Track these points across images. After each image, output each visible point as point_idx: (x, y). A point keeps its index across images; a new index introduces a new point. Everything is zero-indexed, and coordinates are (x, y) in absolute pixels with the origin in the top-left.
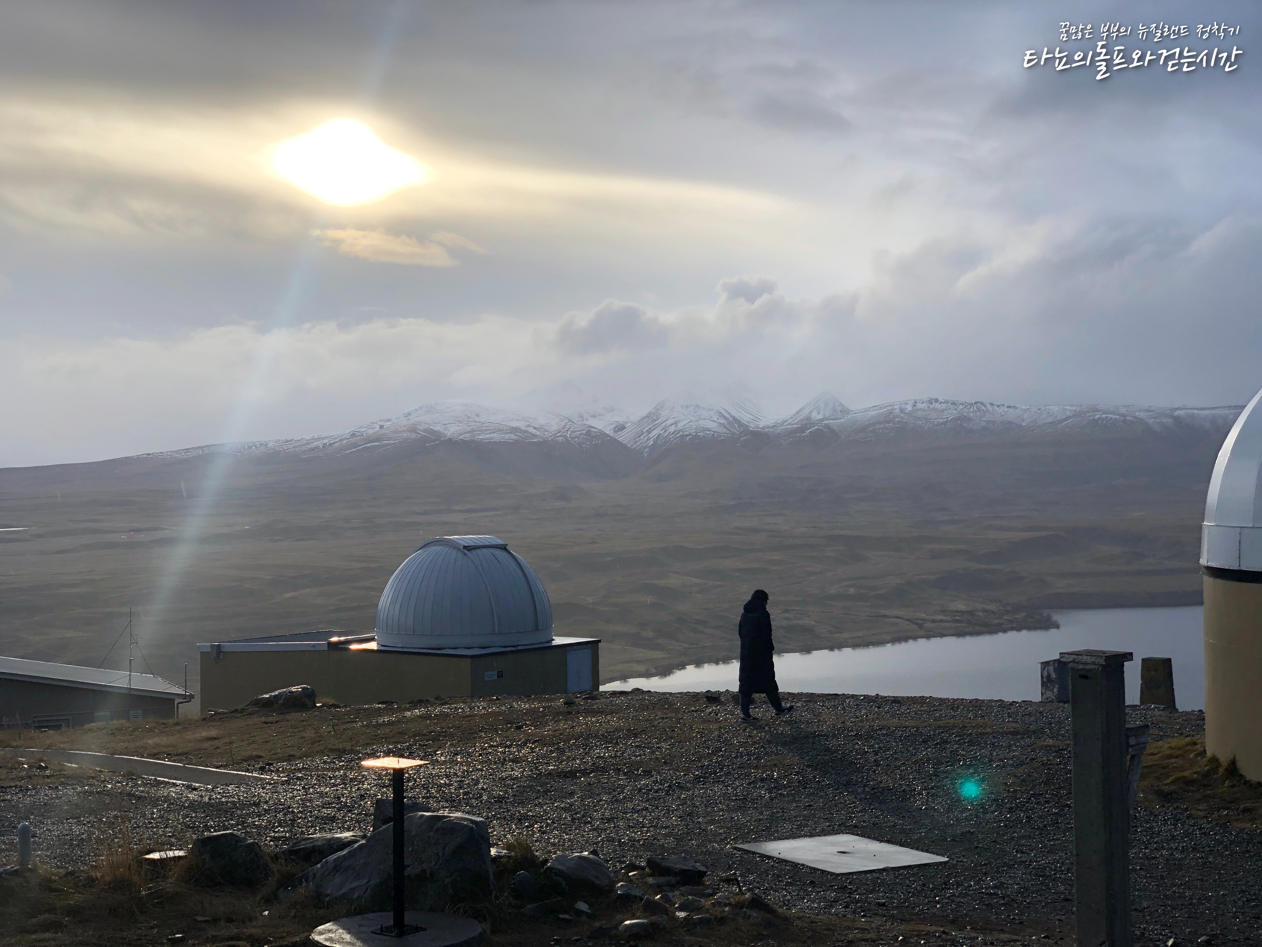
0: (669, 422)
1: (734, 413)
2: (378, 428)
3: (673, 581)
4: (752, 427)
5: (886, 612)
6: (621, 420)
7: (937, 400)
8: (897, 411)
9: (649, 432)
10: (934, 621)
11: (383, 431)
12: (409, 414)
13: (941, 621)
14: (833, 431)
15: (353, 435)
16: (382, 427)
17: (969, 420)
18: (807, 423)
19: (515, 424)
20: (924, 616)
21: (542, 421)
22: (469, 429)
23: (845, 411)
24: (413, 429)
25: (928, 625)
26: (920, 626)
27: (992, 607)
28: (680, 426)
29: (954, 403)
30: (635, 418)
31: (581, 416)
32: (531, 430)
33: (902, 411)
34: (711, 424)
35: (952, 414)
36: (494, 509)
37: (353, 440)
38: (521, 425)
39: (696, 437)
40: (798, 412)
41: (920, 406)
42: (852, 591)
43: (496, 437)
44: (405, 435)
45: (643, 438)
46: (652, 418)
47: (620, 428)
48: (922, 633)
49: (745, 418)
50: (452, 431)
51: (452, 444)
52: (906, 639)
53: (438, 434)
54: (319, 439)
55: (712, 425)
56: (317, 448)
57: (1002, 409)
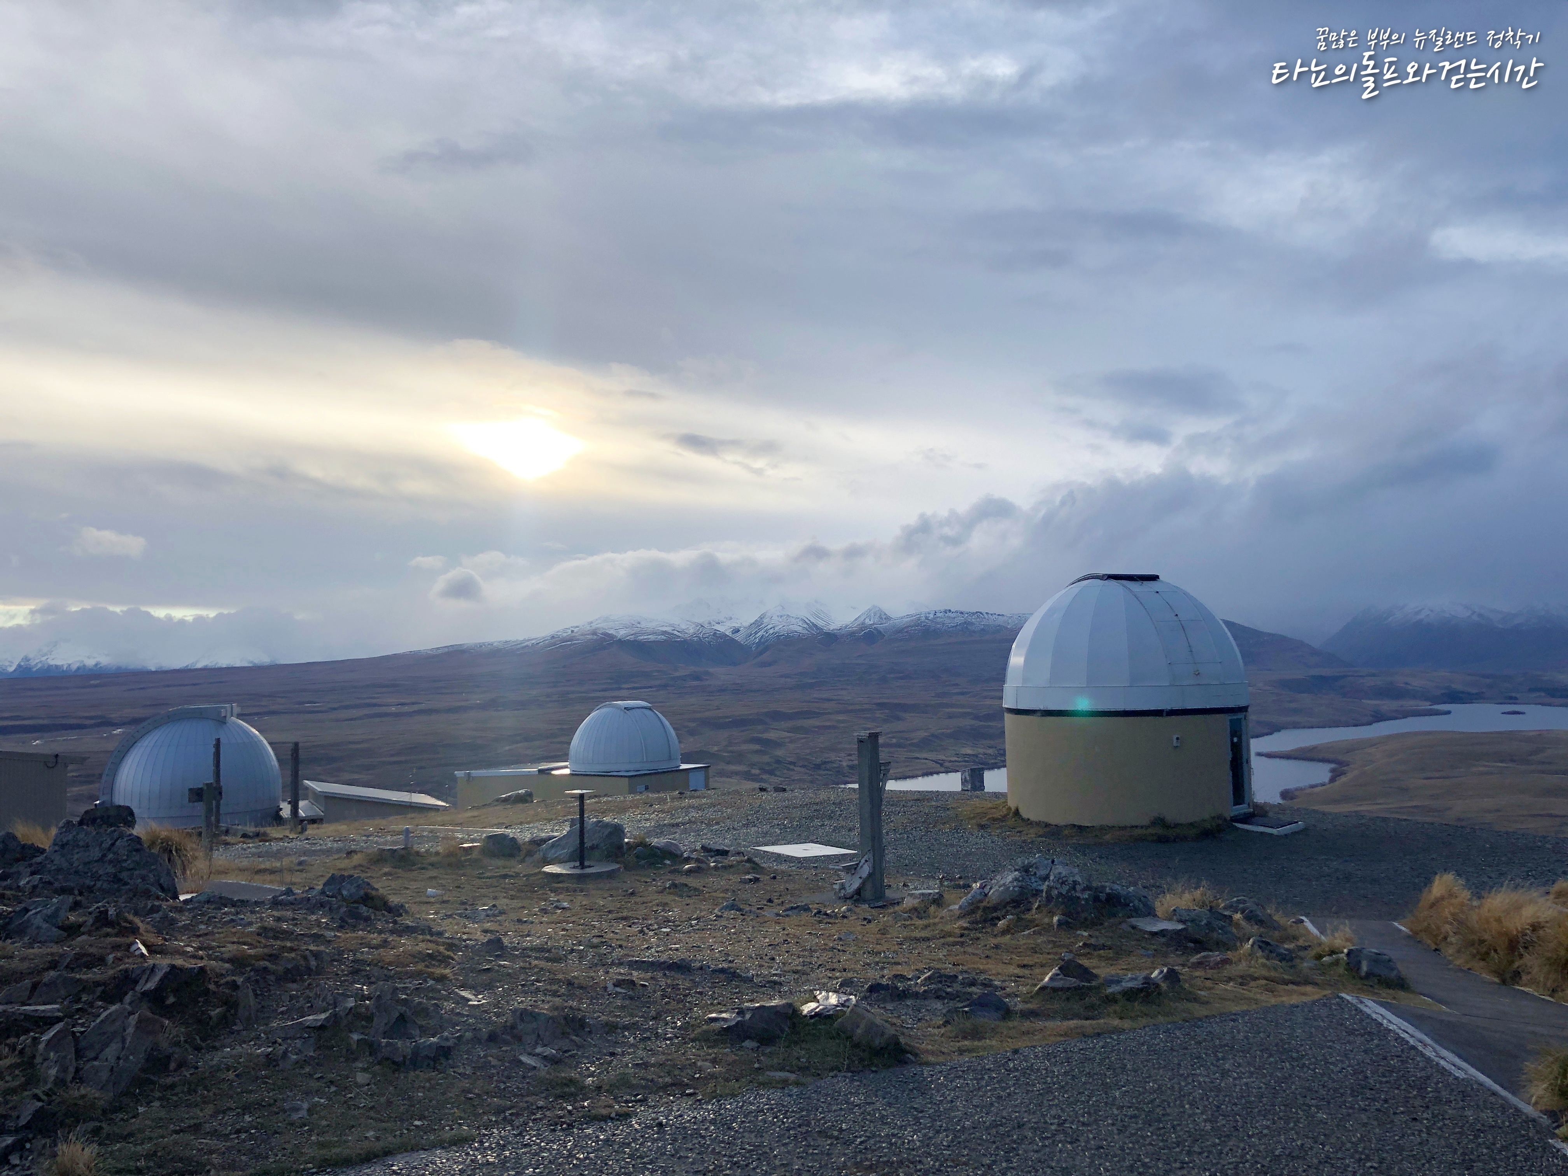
0: (769, 627)
1: (813, 620)
2: (570, 632)
3: (772, 735)
4: (825, 629)
5: (918, 755)
6: (737, 625)
7: (950, 611)
8: (923, 619)
9: (756, 633)
10: (950, 761)
11: (574, 634)
12: (592, 623)
13: (956, 761)
14: (879, 632)
15: (553, 637)
16: (572, 631)
17: (972, 624)
18: (863, 626)
19: (664, 629)
20: (944, 758)
21: (683, 627)
22: (633, 632)
23: (888, 618)
24: (594, 633)
25: (947, 764)
26: (941, 765)
27: (990, 751)
28: (777, 629)
29: (962, 613)
30: (747, 624)
31: (710, 623)
32: (676, 632)
33: (927, 618)
34: (797, 628)
35: (960, 620)
36: (651, 687)
37: (554, 640)
38: (669, 629)
39: (787, 637)
40: (856, 619)
41: (938, 615)
42: (894, 741)
43: (652, 638)
44: (589, 637)
45: (752, 638)
46: (758, 624)
47: (737, 631)
48: (943, 769)
49: (820, 623)
50: (621, 633)
51: (622, 643)
52: (931, 774)
53: (610, 636)
54: (529, 640)
55: (799, 629)
56: (527, 646)
57: (994, 616)
